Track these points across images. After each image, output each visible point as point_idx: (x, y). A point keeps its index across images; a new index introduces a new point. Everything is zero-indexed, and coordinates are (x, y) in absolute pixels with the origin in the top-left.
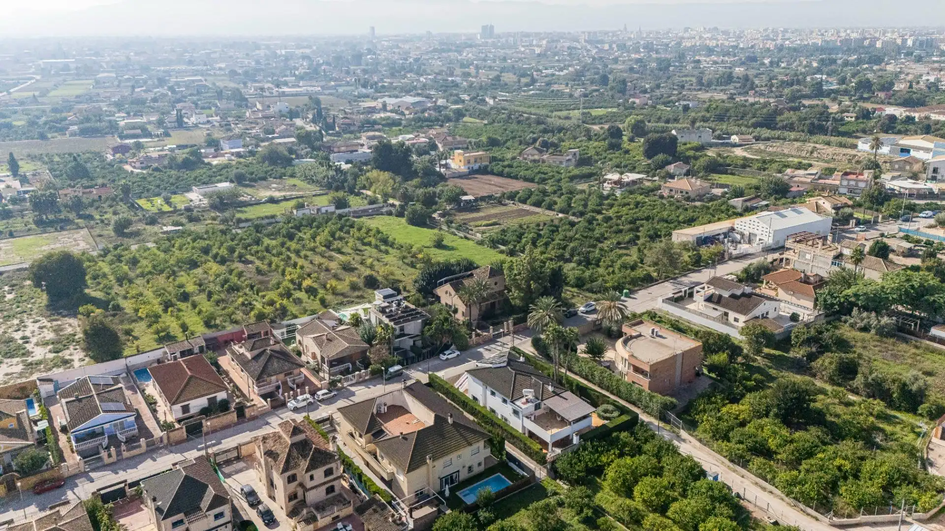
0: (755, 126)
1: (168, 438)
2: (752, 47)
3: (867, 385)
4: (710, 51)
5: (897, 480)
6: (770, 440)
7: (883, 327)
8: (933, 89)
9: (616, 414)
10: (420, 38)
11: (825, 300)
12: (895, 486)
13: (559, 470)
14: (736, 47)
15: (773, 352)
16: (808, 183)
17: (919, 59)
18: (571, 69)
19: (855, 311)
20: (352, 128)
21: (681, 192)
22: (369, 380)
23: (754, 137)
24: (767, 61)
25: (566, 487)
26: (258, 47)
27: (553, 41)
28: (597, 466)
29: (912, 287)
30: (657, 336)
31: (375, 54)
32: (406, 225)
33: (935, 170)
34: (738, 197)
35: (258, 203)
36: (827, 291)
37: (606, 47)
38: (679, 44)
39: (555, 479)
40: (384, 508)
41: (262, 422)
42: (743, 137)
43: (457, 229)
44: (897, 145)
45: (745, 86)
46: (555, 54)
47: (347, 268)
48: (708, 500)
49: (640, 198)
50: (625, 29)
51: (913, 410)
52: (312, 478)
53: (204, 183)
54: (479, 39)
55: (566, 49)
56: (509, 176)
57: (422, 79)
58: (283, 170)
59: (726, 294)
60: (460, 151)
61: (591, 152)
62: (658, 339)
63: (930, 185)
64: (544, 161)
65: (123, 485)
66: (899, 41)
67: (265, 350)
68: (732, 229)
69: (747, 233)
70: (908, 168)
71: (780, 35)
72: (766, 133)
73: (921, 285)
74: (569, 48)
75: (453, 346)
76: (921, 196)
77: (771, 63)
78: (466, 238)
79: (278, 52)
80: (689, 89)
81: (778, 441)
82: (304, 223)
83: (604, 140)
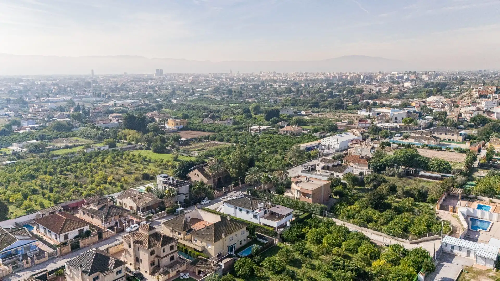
0: (311, 107)
1: (61, 251)
2: (294, 80)
3: (404, 193)
4: (275, 81)
5: (430, 224)
6: (373, 216)
7: (400, 173)
8: (379, 93)
9: (302, 213)
10: (121, 76)
11: (373, 165)
12: (430, 226)
13: (285, 237)
14: (286, 80)
15: (357, 187)
16: (344, 126)
17: (368, 83)
18: (210, 89)
19: (387, 168)
20: (100, 114)
21: (289, 132)
22: (166, 216)
23: (312, 111)
24: (303, 85)
25: (289, 245)
26: (22, 80)
27: (196, 77)
28: (302, 234)
29: (409, 155)
30: (309, 181)
31: (97, 82)
32: (153, 153)
33: (396, 118)
34: (316, 132)
35: (59, 149)
36: (373, 161)
37: (224, 80)
38: (259, 79)
39: (283, 242)
40: (205, 261)
41: (113, 240)
42: (307, 111)
43: (183, 152)
44: (375, 112)
45: (298, 94)
46: (199, 83)
47: (129, 172)
48: (358, 239)
49: (271, 135)
50: (231, 72)
51: (424, 201)
52: (164, 251)
53: (19, 141)
54: (155, 76)
55: (204, 80)
56: (200, 130)
57: (130, 93)
58: (68, 134)
59: (330, 165)
60: (171, 119)
61: (238, 120)
62: (310, 182)
63: (395, 124)
64: (216, 124)
65: (45, 273)
66: (358, 77)
67: (105, 205)
68: (320, 144)
69: (327, 145)
70: (384, 118)
71: (305, 75)
72: (316, 110)
73: (412, 154)
74: (205, 80)
75: (206, 198)
76: (393, 129)
77: (305, 85)
78: (189, 156)
79: (36, 82)
80: (272, 96)
81: (377, 216)
82: (93, 154)
83: (242, 114)
